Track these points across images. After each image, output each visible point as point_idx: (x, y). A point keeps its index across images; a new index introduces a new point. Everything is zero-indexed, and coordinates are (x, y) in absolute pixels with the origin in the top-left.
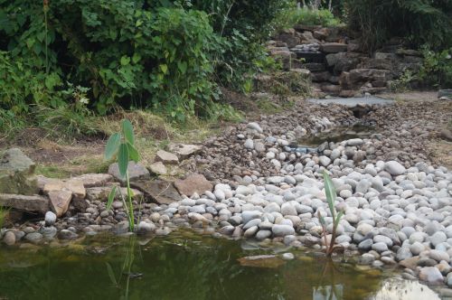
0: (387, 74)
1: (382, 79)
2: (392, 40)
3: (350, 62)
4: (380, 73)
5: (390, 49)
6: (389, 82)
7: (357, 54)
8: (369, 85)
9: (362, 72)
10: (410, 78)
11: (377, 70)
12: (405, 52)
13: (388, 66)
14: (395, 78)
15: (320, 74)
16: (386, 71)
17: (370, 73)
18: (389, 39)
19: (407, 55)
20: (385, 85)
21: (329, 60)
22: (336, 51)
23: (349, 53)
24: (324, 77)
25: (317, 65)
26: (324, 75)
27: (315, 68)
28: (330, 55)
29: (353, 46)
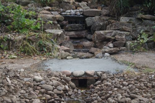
0: (126, 36)
1: (122, 39)
2: (135, 7)
3: (101, 24)
4: (121, 35)
5: (132, 14)
6: (129, 43)
7: (108, 18)
8: (111, 45)
9: (106, 33)
10: (146, 40)
11: (119, 32)
12: (144, 16)
13: (128, 29)
14: (133, 39)
15: (79, 33)
16: (126, 33)
17: (113, 34)
18: (132, 6)
19: (145, 19)
20: (125, 45)
21: (88, 22)
22: (94, 15)
23: (102, 16)
24: (83, 35)
25: (78, 26)
26: (83, 33)
27: (76, 28)
28: (88, 18)
29: (105, 11)
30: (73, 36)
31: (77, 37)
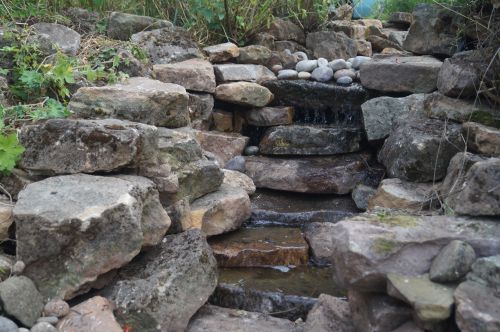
21: (372, 117)
22: (405, 88)
23: (436, 98)
24: (336, 181)
25: (320, 135)
26: (337, 175)
27: (311, 144)
28: (377, 99)
29: (453, 73)
30: (286, 187)
31: (304, 190)
